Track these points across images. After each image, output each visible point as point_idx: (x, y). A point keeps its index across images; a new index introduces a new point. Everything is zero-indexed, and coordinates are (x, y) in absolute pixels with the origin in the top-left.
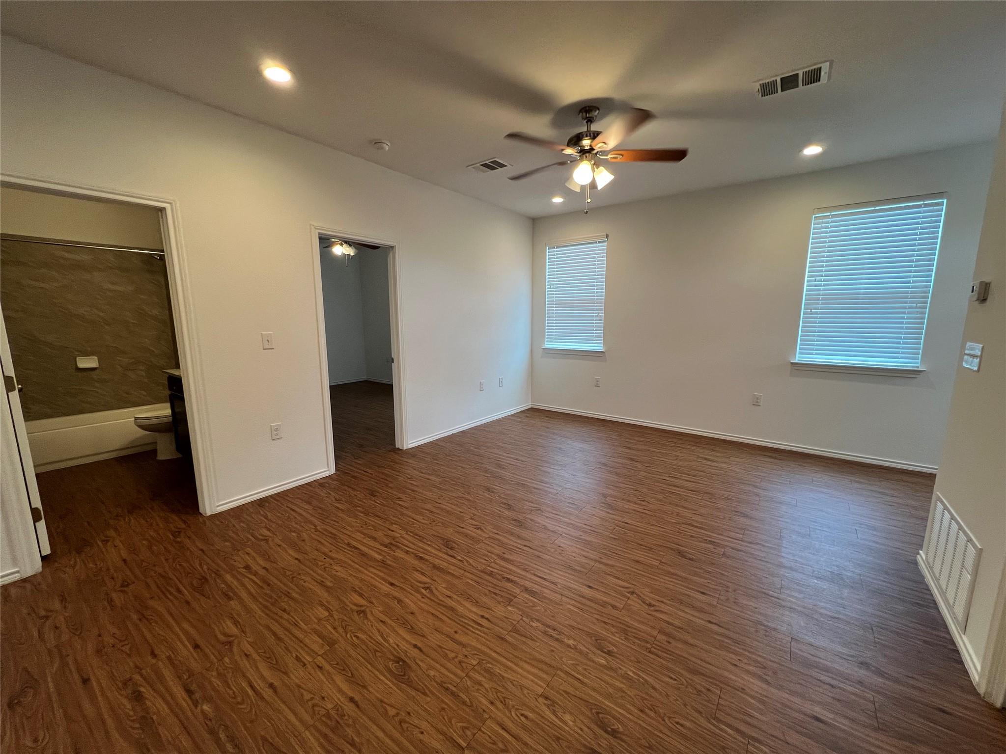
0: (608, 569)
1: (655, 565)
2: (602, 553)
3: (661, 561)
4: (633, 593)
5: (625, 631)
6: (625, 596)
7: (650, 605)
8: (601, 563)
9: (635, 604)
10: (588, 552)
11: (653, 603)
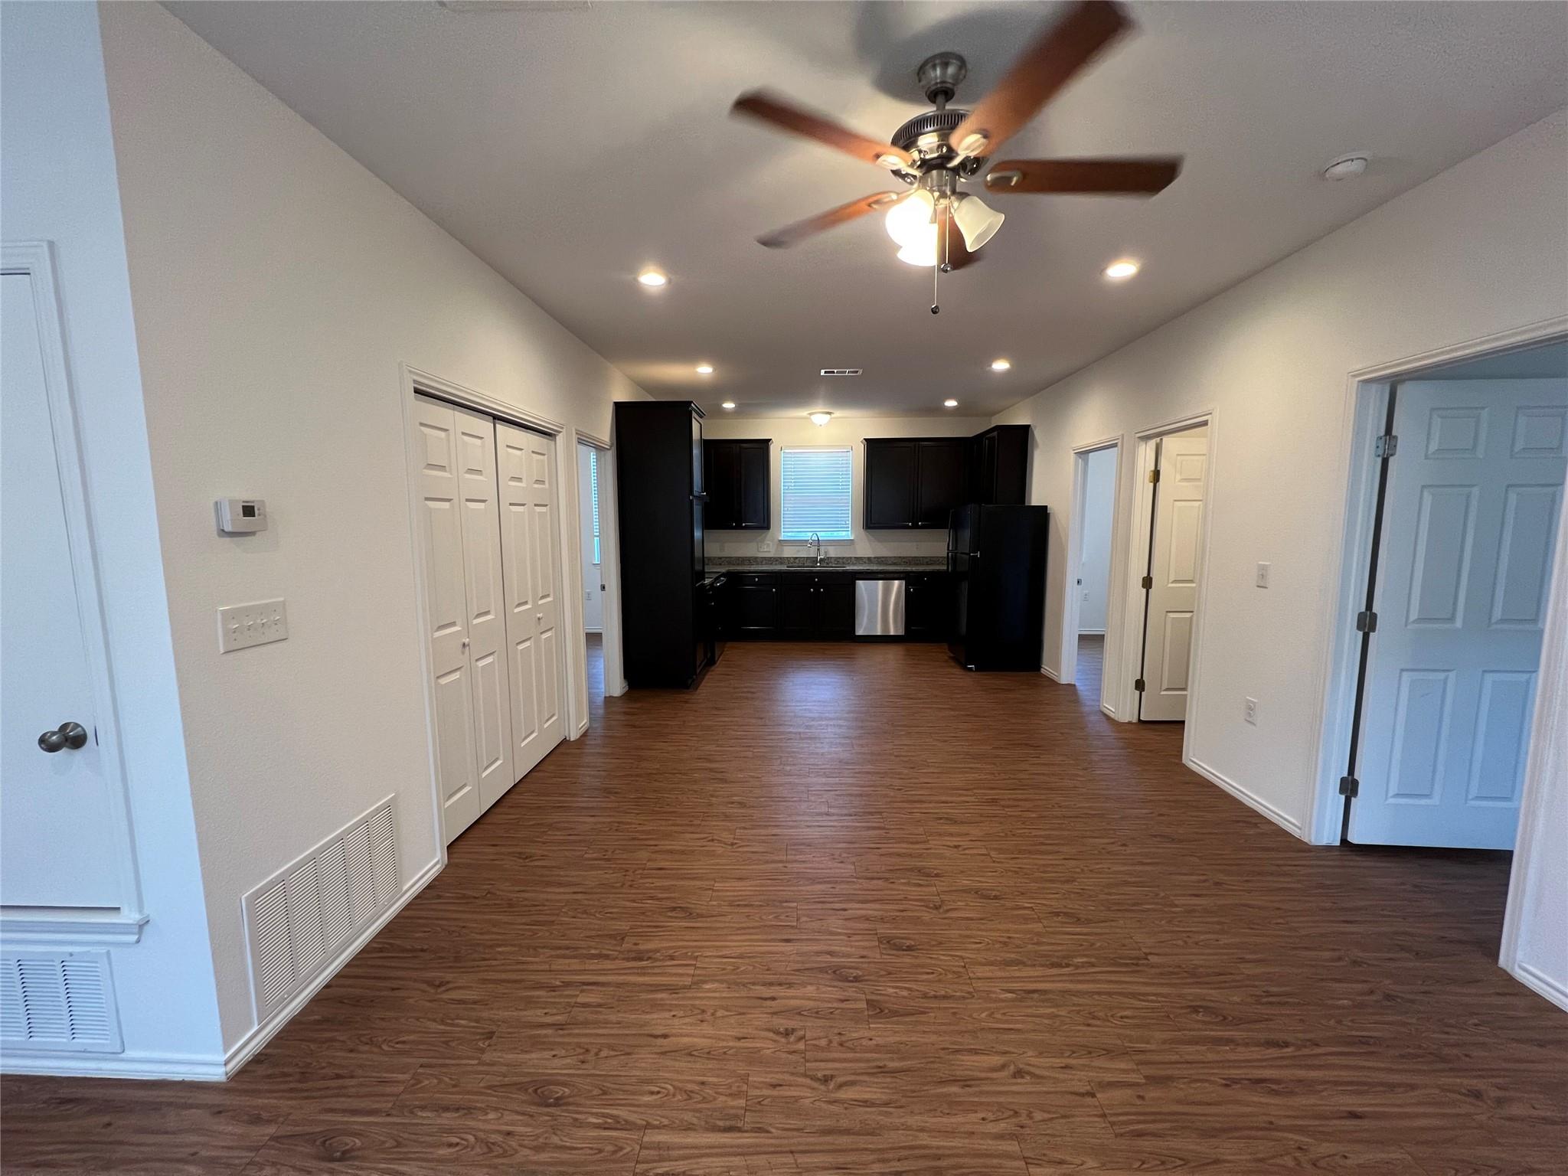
0: (769, 857)
1: (719, 882)
2: (786, 874)
3: (713, 890)
4: (732, 844)
5: (727, 817)
6: (737, 839)
7: (713, 840)
8: (781, 862)
9: (726, 836)
10: (806, 868)
11: (711, 843)
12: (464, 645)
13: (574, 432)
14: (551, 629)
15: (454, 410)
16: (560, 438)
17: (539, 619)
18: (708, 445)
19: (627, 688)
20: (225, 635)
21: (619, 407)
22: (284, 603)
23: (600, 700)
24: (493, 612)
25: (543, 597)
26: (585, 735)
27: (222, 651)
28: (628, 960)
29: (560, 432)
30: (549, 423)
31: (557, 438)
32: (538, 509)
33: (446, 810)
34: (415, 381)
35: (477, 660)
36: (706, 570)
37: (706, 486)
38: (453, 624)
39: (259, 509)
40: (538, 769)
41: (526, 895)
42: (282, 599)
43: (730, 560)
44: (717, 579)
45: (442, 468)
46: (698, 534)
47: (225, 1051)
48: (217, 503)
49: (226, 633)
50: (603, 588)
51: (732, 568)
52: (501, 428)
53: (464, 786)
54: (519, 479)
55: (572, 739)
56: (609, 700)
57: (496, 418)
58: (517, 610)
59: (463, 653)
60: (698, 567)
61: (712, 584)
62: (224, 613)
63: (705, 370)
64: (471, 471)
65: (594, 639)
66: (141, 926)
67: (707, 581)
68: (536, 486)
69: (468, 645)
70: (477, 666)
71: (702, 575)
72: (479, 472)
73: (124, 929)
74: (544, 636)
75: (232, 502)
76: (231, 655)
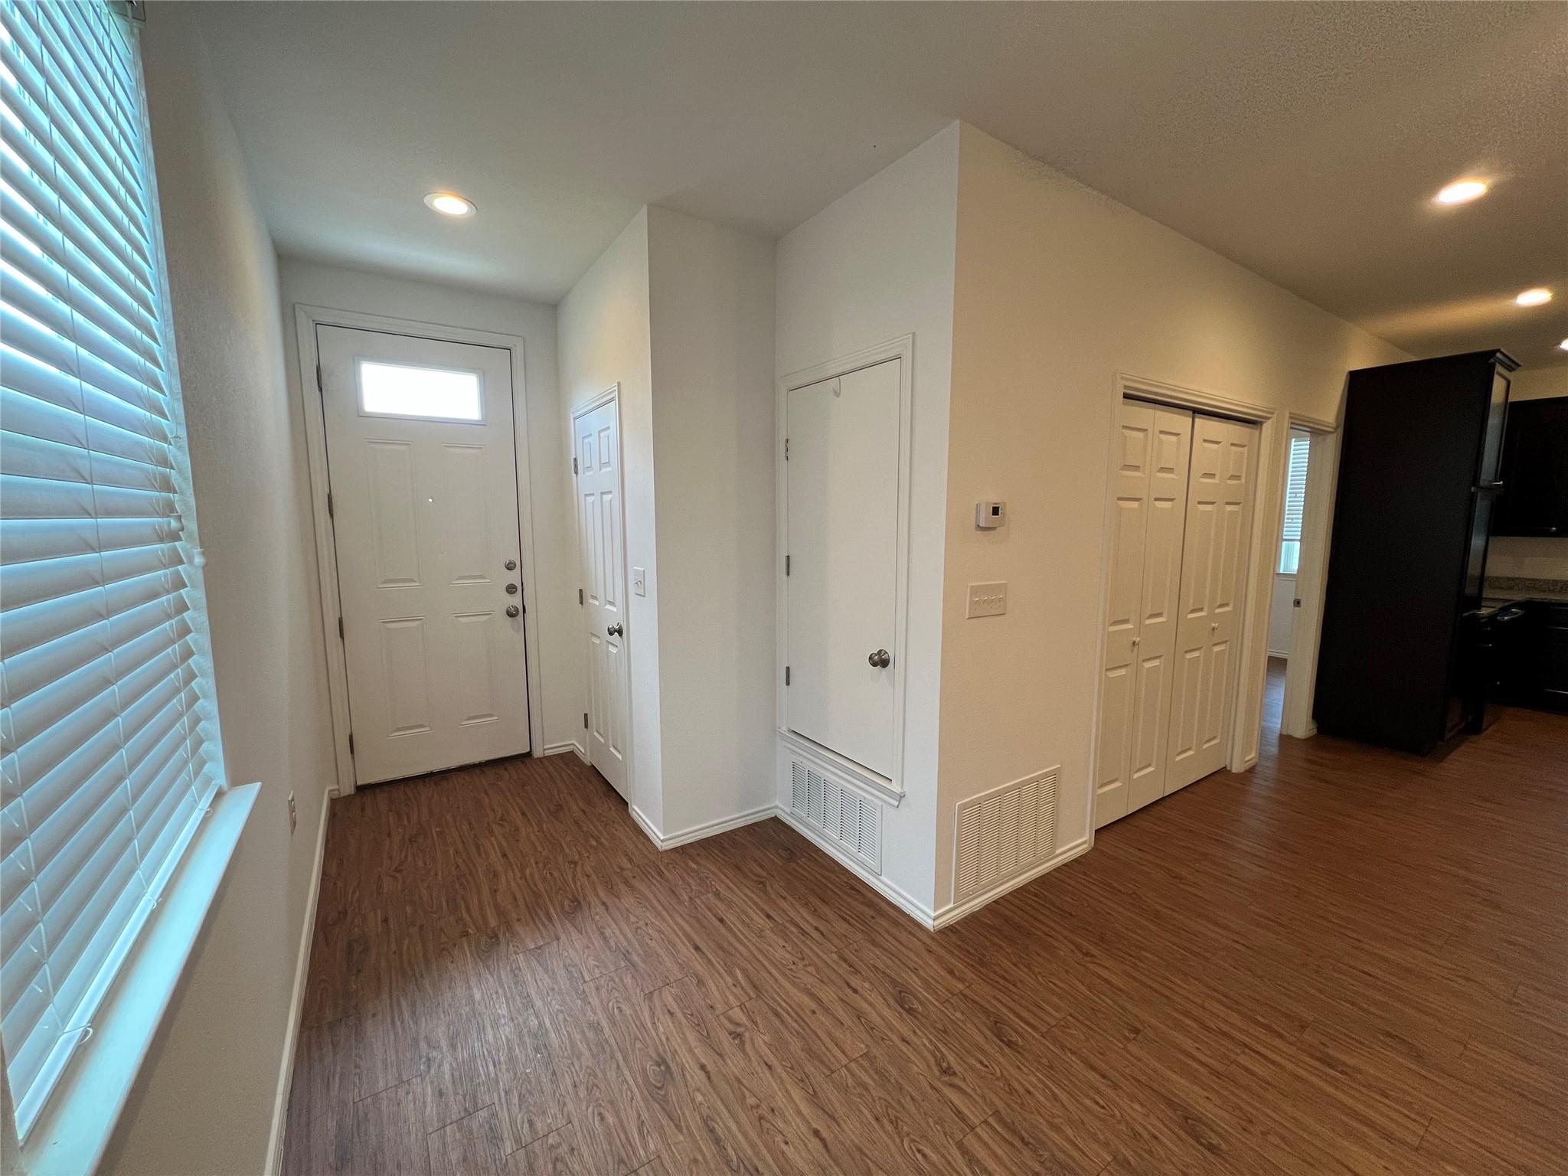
12: (1134, 643)
13: (1287, 415)
14: (1226, 642)
15: (1155, 409)
16: (1267, 428)
17: (1213, 629)
18: (1517, 411)
19: (1315, 731)
20: (970, 605)
21: (1354, 376)
22: (1006, 584)
23: (1274, 738)
24: (1165, 614)
25: (1221, 606)
26: (1251, 770)
27: (967, 617)
28: (1311, 1056)
29: (1268, 418)
30: (1255, 409)
31: (1265, 425)
32: (1229, 508)
33: (1098, 796)
34: (1125, 387)
35: (1144, 661)
36: (1484, 596)
37: (1505, 469)
38: (1126, 621)
39: (1002, 509)
40: (1189, 789)
41: (1176, 915)
42: (1005, 582)
43: (1533, 584)
44: (1505, 610)
45: (1137, 468)
46: (1477, 542)
47: (935, 911)
48: (977, 505)
49: (971, 602)
50: (1297, 603)
51: (1538, 596)
52: (1200, 421)
53: (1116, 780)
54: (1213, 476)
55: (1234, 771)
56: (1285, 740)
57: (1197, 412)
58: (1190, 616)
59: (1132, 651)
60: (1470, 590)
61: (1492, 618)
62: (972, 587)
63: (1535, 297)
64: (1163, 469)
65: (1277, 665)
66: (902, 796)
67: (1484, 612)
68: (1229, 482)
69: (1138, 644)
70: (1143, 666)
71: (1477, 602)
72: (1171, 470)
73: (891, 794)
74: (1216, 649)
75: (987, 504)
76: (974, 620)
